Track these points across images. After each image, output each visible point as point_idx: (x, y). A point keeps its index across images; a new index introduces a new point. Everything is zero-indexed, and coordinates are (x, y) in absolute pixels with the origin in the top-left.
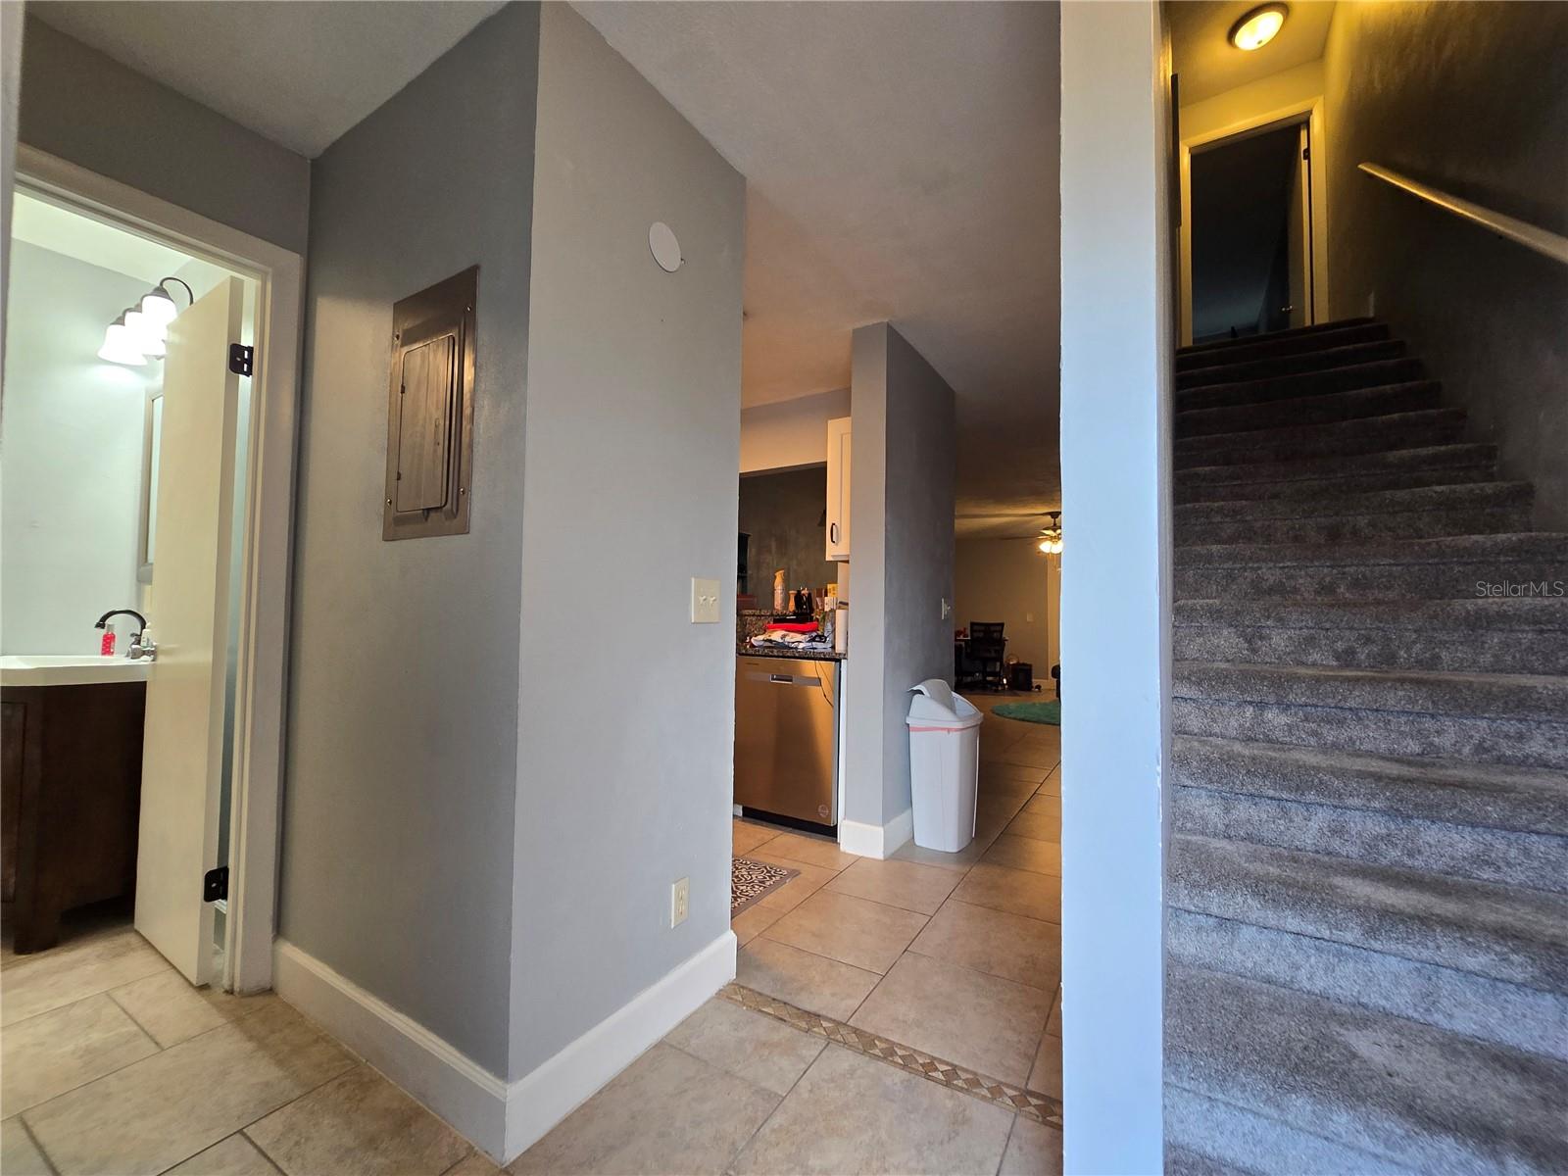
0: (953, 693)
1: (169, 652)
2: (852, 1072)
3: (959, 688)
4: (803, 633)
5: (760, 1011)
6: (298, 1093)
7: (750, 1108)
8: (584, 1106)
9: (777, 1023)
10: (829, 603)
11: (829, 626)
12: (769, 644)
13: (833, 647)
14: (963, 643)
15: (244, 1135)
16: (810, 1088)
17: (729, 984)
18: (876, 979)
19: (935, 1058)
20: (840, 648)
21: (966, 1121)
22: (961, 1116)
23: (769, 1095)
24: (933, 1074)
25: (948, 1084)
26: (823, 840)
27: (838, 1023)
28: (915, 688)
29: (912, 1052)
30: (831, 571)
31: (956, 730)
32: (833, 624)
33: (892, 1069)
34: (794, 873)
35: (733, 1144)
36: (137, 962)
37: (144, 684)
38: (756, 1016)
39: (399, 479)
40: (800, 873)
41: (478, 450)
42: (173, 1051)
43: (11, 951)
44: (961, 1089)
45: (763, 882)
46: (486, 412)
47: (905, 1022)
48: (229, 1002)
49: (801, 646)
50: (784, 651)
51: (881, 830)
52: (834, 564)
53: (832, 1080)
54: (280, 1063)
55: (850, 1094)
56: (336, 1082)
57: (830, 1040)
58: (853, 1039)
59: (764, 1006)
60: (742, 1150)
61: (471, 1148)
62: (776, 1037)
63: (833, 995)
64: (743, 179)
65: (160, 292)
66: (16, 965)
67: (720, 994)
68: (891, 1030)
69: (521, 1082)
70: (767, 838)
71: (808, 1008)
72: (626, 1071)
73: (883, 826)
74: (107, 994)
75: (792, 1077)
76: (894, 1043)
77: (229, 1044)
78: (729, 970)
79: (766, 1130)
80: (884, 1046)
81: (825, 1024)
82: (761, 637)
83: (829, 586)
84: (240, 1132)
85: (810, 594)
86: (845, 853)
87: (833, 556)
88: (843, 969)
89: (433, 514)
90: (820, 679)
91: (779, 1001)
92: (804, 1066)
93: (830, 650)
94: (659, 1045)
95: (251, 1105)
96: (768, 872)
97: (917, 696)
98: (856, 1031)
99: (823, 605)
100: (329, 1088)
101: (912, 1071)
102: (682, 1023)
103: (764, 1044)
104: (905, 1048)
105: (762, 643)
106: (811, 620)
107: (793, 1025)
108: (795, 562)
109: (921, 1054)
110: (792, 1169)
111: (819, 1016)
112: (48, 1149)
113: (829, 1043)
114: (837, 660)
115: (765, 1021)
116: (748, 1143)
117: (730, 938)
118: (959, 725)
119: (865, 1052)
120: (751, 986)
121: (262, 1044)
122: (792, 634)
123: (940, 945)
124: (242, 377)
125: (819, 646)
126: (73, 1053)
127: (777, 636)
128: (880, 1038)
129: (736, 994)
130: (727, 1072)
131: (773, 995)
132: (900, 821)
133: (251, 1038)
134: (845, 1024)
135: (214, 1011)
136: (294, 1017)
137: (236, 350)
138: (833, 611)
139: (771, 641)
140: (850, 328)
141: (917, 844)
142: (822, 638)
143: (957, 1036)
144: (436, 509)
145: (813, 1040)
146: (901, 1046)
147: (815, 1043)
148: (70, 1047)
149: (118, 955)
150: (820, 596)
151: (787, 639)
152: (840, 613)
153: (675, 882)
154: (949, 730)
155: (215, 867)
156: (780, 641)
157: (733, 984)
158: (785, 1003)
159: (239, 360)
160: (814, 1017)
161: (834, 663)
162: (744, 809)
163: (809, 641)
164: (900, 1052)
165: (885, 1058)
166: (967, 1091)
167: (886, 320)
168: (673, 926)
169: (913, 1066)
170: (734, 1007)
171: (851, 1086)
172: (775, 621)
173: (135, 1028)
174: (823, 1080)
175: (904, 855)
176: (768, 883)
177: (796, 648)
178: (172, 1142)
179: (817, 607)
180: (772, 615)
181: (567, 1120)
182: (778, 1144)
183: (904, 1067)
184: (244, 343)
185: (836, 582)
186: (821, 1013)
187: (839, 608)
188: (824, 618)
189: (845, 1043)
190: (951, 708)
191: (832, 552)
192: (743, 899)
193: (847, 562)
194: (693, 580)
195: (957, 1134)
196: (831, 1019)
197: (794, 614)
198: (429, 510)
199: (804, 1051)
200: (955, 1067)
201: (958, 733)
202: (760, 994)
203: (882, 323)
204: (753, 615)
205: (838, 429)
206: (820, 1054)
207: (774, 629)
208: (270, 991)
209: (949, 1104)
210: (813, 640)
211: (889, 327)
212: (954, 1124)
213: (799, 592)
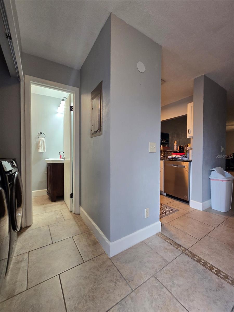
0: (225, 171)
1: (66, 158)
2: (188, 262)
3: (227, 170)
4: (181, 155)
5: (166, 240)
6: (80, 233)
7: (161, 263)
8: (125, 250)
9: (170, 245)
10: (188, 148)
11: (188, 154)
12: (172, 158)
13: (189, 159)
14: (230, 159)
15: (72, 238)
16: (176, 262)
17: (159, 233)
18: (197, 241)
19: (213, 266)
20: (190, 159)
21: (222, 287)
22: (221, 285)
23: (166, 261)
24: (213, 270)
25: (217, 274)
26: (186, 204)
27: (186, 249)
28: (212, 169)
29: (206, 262)
30: (189, 140)
31: (225, 181)
32: (189, 153)
33: (200, 265)
34: (178, 210)
35: (156, 270)
36: (64, 206)
37: (64, 163)
38: (165, 241)
39: (92, 126)
40: (179, 211)
41: (103, 118)
42: (66, 221)
43: (51, 201)
44: (221, 278)
45: (170, 211)
46: (104, 110)
47: (205, 254)
48: (74, 215)
49: (180, 158)
50: (176, 159)
51: (201, 204)
52: (190, 139)
53: (183, 263)
54: (79, 227)
55: (187, 268)
56: (86, 233)
57: (183, 252)
58: (189, 254)
59: (167, 240)
60: (158, 272)
61: (105, 252)
62: (169, 248)
63: (185, 241)
64: (161, 46)
65: (63, 100)
66: (51, 203)
67: (157, 234)
68: (200, 255)
69: (113, 243)
70: (172, 201)
71: (178, 243)
72: (135, 246)
73: (202, 202)
74: (60, 210)
75: (172, 259)
76: (201, 258)
77: (72, 222)
78: (159, 230)
79: (164, 269)
80: (198, 258)
81: (182, 248)
82: (170, 156)
83: (188, 144)
84: (72, 237)
85: (183, 146)
86: (191, 208)
87: (189, 137)
88: (188, 236)
89: (97, 132)
90: (185, 166)
91: (171, 240)
92: (175, 257)
93: (188, 159)
94: (142, 242)
95: (74, 233)
96: (171, 209)
97: (213, 171)
98: (190, 252)
99: (187, 149)
100: (85, 234)
101: (206, 267)
102: (148, 239)
103: (166, 249)
104: (204, 260)
105: (170, 158)
106: (183, 152)
107: (173, 246)
108: (181, 139)
109: (209, 263)
110: (170, 281)
111: (181, 246)
112: (51, 231)
113: (182, 253)
114: (190, 162)
115: (167, 243)
116: (159, 271)
117: (159, 223)
118: (226, 180)
119: (192, 258)
120: (164, 234)
121: (77, 223)
122: (178, 156)
123: (217, 236)
124: (72, 111)
125: (185, 158)
126: (55, 218)
127: (174, 156)
128: (197, 256)
129: (160, 235)
130: (156, 252)
131: (169, 238)
132: (207, 202)
133: (76, 222)
134: (187, 250)
135: (72, 216)
136: (82, 220)
137: (71, 107)
138: (189, 150)
139: (173, 157)
140: (193, 79)
141: (212, 208)
142: (186, 157)
143: (221, 262)
144: (98, 131)
145: (178, 251)
146: (203, 260)
147: (179, 252)
148: (55, 217)
149: (62, 204)
150: (186, 147)
151: (177, 157)
152: (190, 151)
153: (146, 209)
154: (223, 181)
155: (72, 193)
156: (175, 157)
157: (160, 233)
158: (172, 240)
159: (71, 109)
160: (179, 246)
161: (188, 162)
162: (166, 194)
163: (182, 157)
164: (202, 261)
165: (198, 261)
166: (224, 279)
167: (203, 75)
168: (145, 218)
169: (206, 266)
170: (160, 238)
171: (188, 266)
172: (174, 153)
173: (62, 216)
174: (180, 262)
175: (209, 210)
176: (171, 212)
177: (179, 159)
178: (64, 236)
179: (185, 149)
180: (174, 151)
181: (122, 252)
182: (167, 274)
183: (203, 265)
184: (72, 106)
185: (190, 143)
186: (181, 245)
187: (191, 149)
188: (186, 152)
189: (187, 254)
190: (224, 175)
191: (188, 136)
192: (164, 214)
193: (192, 138)
194: (149, 143)
195: (219, 290)
196: (184, 247)
197: (179, 151)
198: (96, 131)
199: (176, 253)
200: (220, 271)
201: (226, 182)
202: (166, 237)
203: (202, 75)
204: (169, 151)
205: (190, 106)
206: (180, 255)
207: (174, 154)
208: (79, 214)
209: (217, 280)
210: (183, 157)
211: (205, 76)
212: (218, 287)
213: (180, 146)
